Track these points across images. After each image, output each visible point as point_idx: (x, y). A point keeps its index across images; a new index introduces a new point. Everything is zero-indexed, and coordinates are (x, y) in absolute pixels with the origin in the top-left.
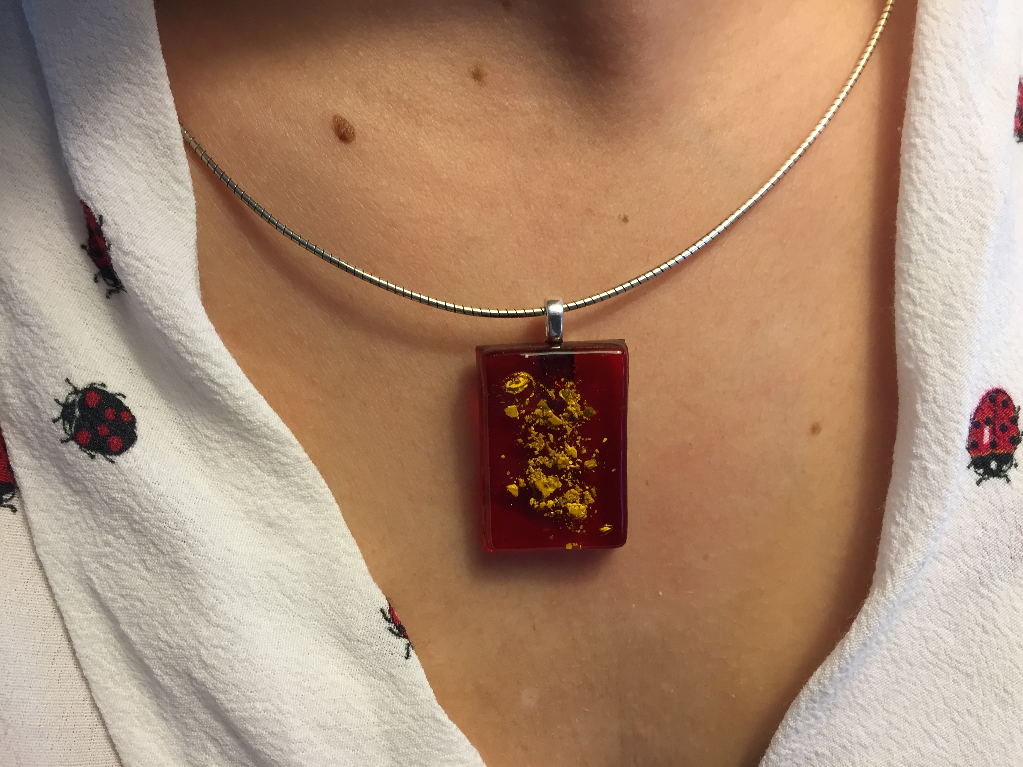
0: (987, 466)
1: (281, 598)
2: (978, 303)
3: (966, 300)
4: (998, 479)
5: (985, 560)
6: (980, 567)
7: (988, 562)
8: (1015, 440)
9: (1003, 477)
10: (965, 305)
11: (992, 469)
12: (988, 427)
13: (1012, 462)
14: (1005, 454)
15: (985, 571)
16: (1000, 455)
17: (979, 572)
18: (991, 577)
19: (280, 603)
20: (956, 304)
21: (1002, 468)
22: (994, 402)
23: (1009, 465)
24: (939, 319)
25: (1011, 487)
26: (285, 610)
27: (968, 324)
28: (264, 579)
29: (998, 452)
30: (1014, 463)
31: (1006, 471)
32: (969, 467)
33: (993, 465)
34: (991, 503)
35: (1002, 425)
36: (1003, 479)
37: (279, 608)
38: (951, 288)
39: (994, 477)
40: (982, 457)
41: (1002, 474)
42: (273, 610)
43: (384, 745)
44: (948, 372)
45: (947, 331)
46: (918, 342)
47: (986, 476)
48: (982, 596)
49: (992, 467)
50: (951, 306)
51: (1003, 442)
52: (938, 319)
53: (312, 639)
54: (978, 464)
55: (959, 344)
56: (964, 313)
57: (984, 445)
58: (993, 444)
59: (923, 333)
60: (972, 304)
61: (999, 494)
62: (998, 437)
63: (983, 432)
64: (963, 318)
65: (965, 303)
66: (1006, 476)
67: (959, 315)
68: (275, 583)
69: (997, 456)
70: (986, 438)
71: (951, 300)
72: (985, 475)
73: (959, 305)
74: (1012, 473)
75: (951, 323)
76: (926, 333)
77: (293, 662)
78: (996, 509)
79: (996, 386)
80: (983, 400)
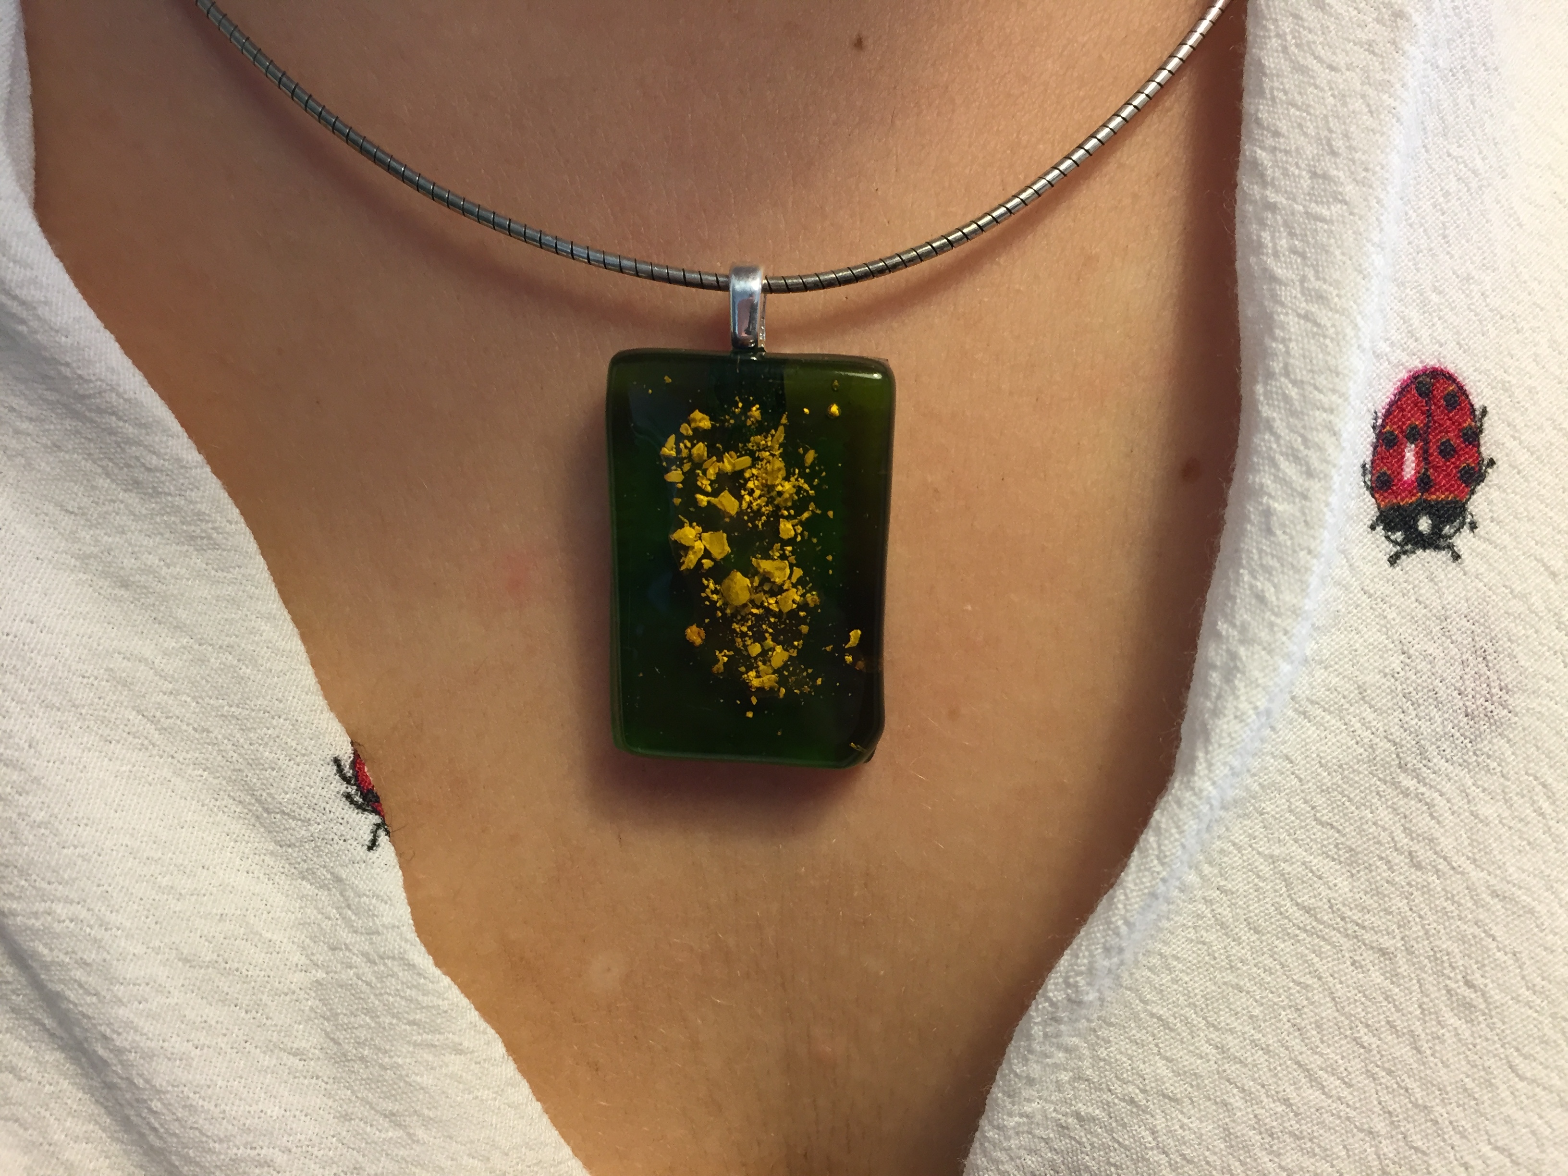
0: (1411, 527)
1: (137, 721)
2: (1378, 168)
3: (1353, 161)
4: (1434, 554)
5: (1407, 719)
6: (1397, 733)
7: (1413, 722)
8: (1472, 475)
9: (1444, 549)
10: (1352, 173)
11: (1421, 534)
12: (1413, 446)
13: (1464, 518)
14: (1447, 503)
15: (1409, 741)
16: (1437, 503)
17: (1395, 744)
18: (1422, 752)
19: (134, 730)
20: (1335, 172)
21: (1441, 530)
22: (1427, 395)
23: (1457, 524)
24: (1304, 207)
25: (1463, 569)
26: (142, 745)
27: (1356, 211)
28: (104, 683)
29: (1434, 497)
30: (1468, 520)
31: (1450, 537)
32: (1373, 528)
33: (1424, 524)
34: (1420, 603)
35: (1442, 444)
36: (1444, 552)
37: (130, 738)
38: (1329, 144)
39: (1424, 549)
40: (1399, 507)
41: (1442, 543)
42: (118, 742)
43: (311, 1009)
44: (1313, 310)
45: (1316, 230)
46: (1265, 258)
47: (1409, 547)
48: (1406, 793)
49: (1421, 528)
50: (1325, 177)
51: (1444, 477)
52: (1301, 208)
53: (194, 802)
54: (1391, 521)
55: (1337, 252)
56: (1350, 190)
57: (1405, 482)
58: (1424, 482)
59: (1273, 238)
60: (1366, 170)
61: (1436, 584)
62: (1436, 468)
63: (1404, 457)
64: (1347, 198)
65: (1353, 168)
66: (1450, 547)
67: (1341, 194)
68: (125, 693)
69: (1432, 506)
70: (1410, 469)
71: (1327, 165)
72: (1406, 544)
73: (1341, 174)
74: (1463, 541)
75: (1325, 212)
76: (1280, 238)
77: (145, 839)
78: (1429, 615)
79: (1432, 362)
80: (1404, 390)
